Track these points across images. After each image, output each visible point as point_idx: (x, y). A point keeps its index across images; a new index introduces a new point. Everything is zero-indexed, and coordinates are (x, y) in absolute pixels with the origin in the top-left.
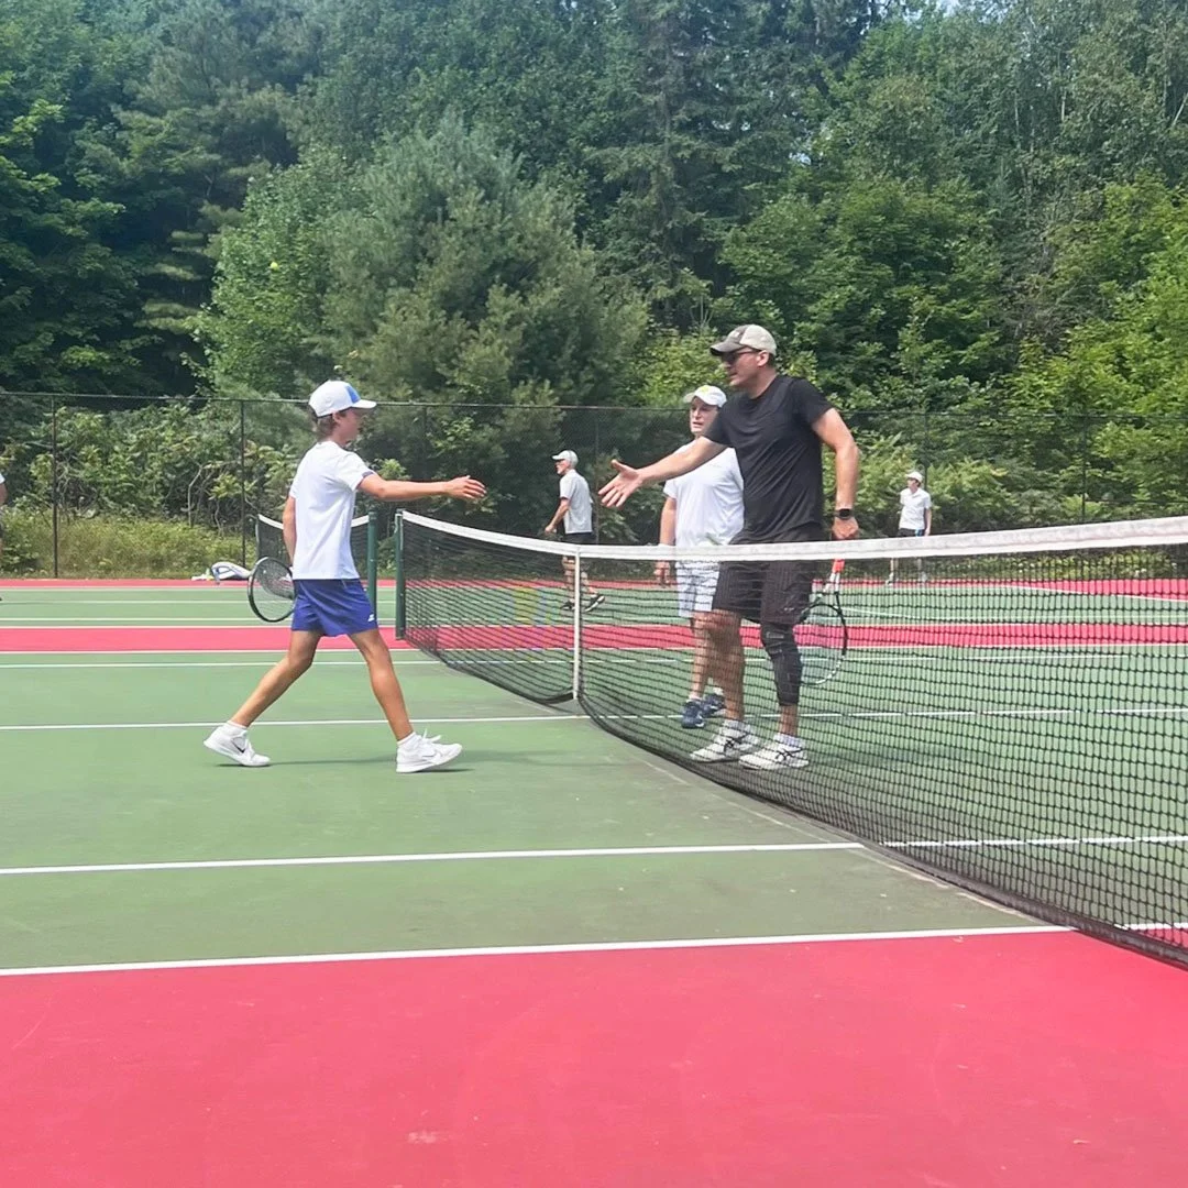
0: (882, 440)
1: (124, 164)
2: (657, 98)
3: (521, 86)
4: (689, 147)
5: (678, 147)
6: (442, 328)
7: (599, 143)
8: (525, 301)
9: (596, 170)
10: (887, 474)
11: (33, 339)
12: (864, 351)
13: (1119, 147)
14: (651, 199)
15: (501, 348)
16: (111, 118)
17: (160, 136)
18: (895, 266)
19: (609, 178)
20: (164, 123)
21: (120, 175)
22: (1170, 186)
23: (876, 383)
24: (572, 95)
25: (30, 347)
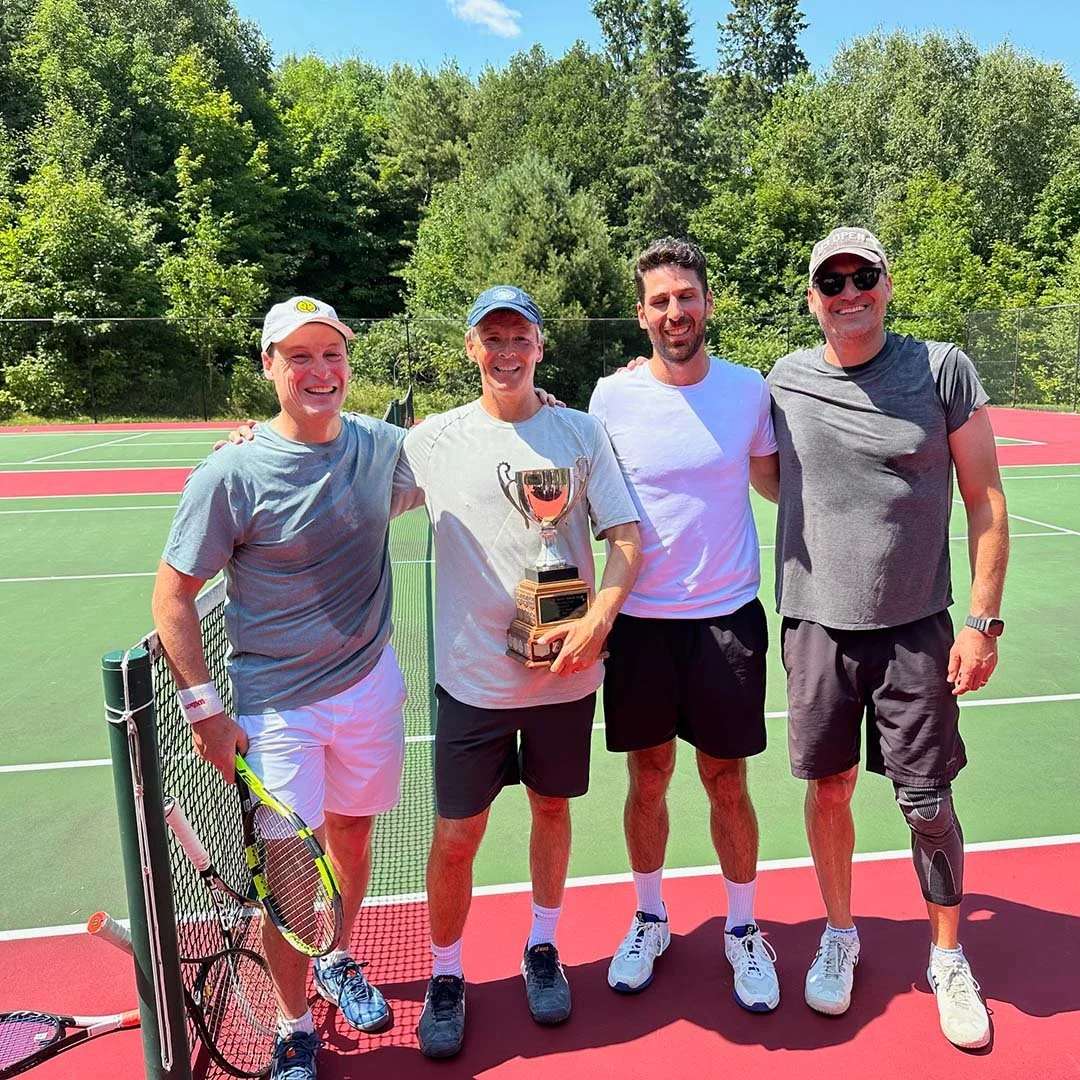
0: (772, 331)
1: (378, 185)
2: (655, 138)
3: (580, 134)
4: (671, 166)
5: (665, 166)
6: (524, 274)
7: (624, 165)
8: (569, 259)
9: (623, 181)
10: (769, 352)
11: (332, 284)
12: (767, 281)
13: (915, 159)
14: (649, 197)
15: (553, 286)
16: (368, 159)
17: (396, 167)
18: (785, 230)
19: (629, 185)
20: (399, 160)
21: (375, 190)
22: (944, 180)
23: (771, 299)
24: (609, 138)
25: (331, 289)
